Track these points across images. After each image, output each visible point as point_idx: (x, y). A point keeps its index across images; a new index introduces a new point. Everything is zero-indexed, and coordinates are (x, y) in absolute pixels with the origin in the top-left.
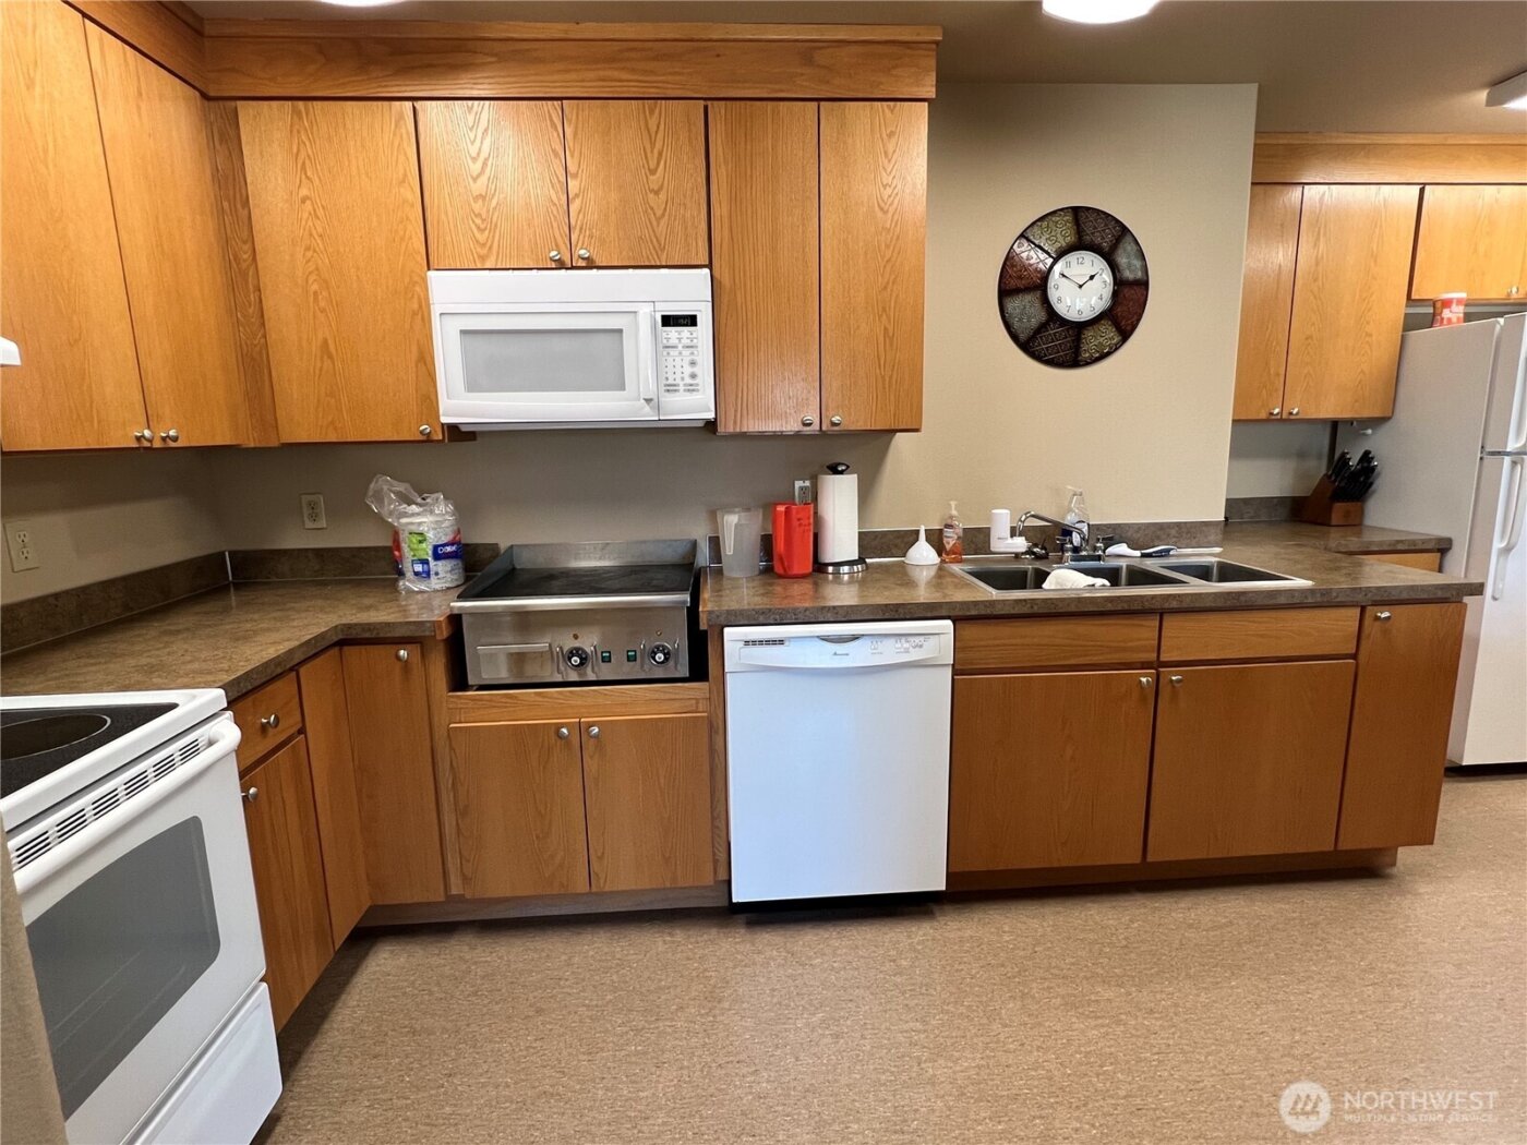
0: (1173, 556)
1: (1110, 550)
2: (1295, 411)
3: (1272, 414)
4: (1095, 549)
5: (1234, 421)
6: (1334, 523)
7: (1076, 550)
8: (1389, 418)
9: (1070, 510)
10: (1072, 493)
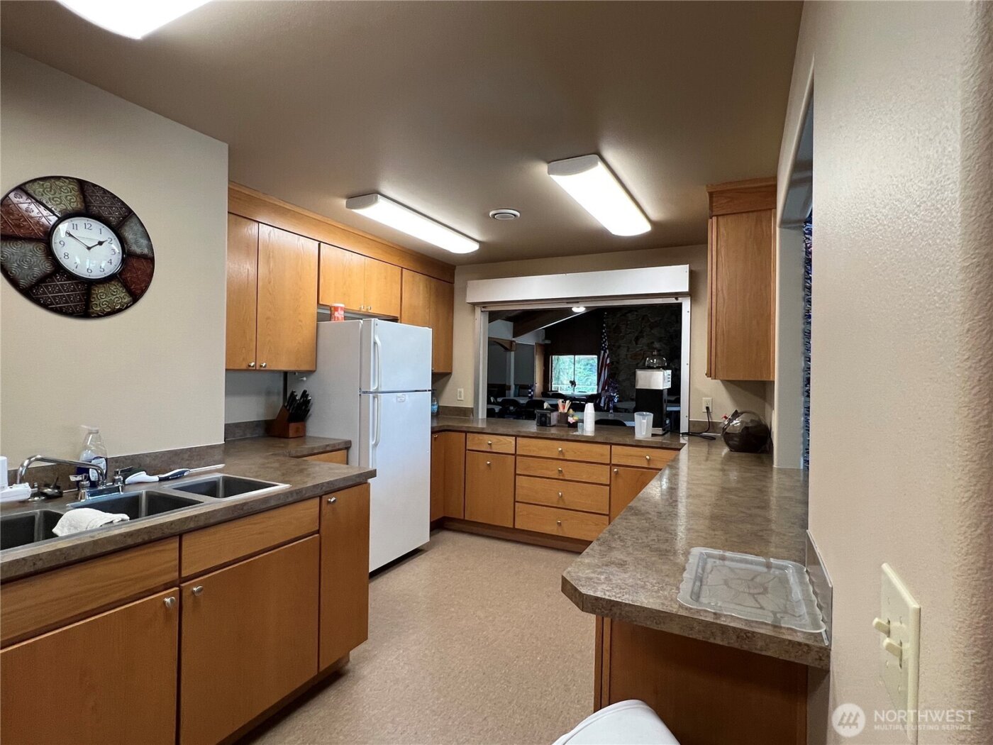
0: (187, 476)
1: (130, 479)
2: (264, 365)
3: (250, 366)
4: (114, 481)
5: (226, 370)
6: (291, 435)
7: (93, 484)
8: (314, 371)
9: (86, 448)
10: (87, 432)
